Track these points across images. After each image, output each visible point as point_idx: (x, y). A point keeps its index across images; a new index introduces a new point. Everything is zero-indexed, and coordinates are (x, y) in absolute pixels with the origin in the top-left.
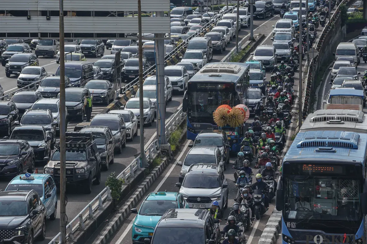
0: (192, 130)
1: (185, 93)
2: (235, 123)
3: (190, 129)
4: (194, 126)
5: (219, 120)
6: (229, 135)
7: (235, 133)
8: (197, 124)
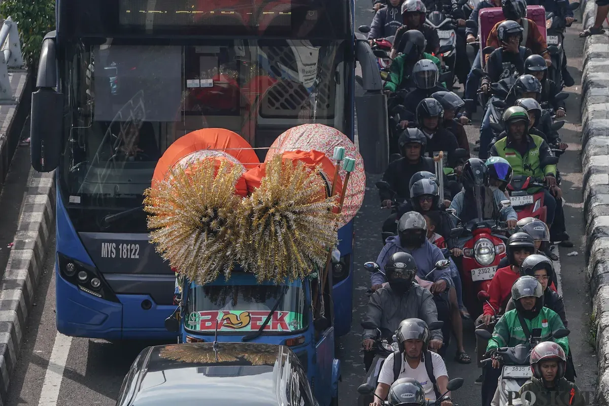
0: (90, 278)
1: (45, 52)
2: (288, 258)
3: (78, 269)
4: (104, 254)
5: (185, 238)
6: (248, 329)
7: (287, 319)
8: (118, 242)
